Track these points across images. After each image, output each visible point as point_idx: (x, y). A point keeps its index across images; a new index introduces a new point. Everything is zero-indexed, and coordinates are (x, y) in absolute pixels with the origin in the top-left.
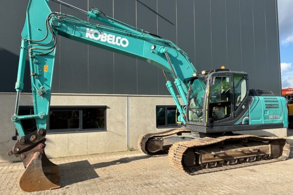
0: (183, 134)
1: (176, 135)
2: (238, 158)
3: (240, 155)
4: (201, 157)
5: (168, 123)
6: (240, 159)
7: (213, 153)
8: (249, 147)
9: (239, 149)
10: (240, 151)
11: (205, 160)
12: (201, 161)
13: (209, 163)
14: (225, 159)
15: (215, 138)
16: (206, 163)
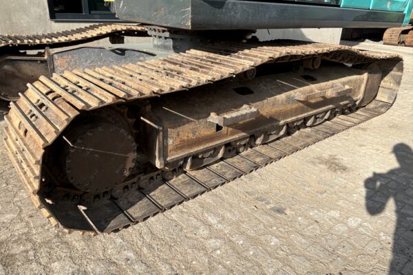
0: (126, 38)
1: (107, 43)
2: (289, 120)
3: (296, 112)
4: (165, 137)
5: (91, 9)
6: (293, 122)
7: (214, 118)
8: (323, 84)
9: (299, 93)
10: (302, 98)
11: (178, 148)
12: (164, 154)
13: (195, 157)
14: (252, 131)
15: (227, 53)
16: (185, 159)
